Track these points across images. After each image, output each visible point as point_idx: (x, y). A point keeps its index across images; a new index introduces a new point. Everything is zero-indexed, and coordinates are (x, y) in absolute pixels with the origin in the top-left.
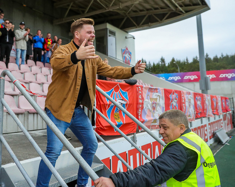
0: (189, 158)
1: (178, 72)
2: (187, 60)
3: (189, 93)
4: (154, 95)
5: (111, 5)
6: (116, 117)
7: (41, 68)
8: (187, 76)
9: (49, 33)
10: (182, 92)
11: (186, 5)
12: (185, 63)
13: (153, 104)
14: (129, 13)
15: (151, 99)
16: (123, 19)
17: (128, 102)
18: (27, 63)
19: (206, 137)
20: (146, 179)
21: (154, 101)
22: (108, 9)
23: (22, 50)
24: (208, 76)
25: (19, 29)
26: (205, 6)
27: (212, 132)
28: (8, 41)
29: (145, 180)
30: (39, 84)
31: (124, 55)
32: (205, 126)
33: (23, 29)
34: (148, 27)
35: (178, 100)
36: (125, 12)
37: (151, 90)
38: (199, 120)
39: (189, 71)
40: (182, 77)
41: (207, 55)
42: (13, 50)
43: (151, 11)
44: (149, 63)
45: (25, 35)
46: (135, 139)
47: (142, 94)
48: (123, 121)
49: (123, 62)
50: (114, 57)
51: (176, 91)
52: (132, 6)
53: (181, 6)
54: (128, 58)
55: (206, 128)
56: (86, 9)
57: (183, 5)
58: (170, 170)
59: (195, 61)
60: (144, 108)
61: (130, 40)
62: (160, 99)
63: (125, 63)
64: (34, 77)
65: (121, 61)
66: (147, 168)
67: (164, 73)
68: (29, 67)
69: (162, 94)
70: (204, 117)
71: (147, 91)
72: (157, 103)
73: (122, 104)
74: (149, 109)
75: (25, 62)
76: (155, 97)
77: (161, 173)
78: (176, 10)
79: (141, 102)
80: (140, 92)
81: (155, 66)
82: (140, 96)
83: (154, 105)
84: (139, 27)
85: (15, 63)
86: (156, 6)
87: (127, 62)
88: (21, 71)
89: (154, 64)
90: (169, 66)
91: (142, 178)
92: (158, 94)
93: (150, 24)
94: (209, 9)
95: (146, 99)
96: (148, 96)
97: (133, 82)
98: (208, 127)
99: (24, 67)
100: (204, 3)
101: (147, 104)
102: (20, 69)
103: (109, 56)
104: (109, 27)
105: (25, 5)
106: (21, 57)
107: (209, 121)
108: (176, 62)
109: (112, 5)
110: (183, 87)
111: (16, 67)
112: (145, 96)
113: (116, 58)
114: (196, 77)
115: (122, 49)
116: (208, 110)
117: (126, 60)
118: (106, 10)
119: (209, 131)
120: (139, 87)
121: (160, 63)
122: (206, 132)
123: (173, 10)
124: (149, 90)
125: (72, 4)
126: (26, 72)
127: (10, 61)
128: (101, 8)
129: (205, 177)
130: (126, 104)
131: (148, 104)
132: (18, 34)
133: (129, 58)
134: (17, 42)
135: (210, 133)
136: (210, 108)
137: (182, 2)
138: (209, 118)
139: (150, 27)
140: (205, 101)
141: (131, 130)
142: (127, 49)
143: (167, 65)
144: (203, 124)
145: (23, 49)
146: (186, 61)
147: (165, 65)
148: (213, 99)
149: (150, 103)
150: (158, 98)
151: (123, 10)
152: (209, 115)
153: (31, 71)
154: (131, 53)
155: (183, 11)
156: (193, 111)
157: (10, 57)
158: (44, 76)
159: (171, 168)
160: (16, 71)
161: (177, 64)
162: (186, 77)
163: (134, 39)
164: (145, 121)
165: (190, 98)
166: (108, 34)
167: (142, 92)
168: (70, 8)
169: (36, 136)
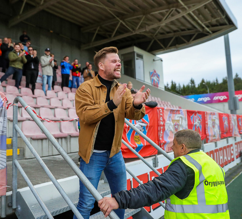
0: (189, 175)
1: (207, 93)
2: (217, 80)
3: (214, 114)
4: (176, 117)
5: (137, 28)
6: (136, 139)
7: (68, 93)
8: (217, 96)
9: (76, 59)
10: (206, 113)
11: (213, 26)
12: (214, 83)
13: (175, 125)
14: (156, 36)
15: (173, 121)
16: (150, 42)
17: (149, 124)
18: (53, 89)
19: (232, 157)
20: (148, 195)
21: (176, 123)
22: (135, 32)
23: (48, 77)
24: (237, 96)
25: (45, 55)
26: (232, 25)
27: (239, 151)
28: (33, 67)
29: (147, 197)
30: (65, 109)
31: (152, 78)
32: (232, 145)
33: (48, 56)
34: (175, 49)
35: (201, 121)
36: (152, 35)
37: (173, 112)
38: (225, 140)
39: (219, 91)
40: (212, 98)
41: (237, 75)
42: (40, 76)
43: (178, 33)
44: (179, 85)
45: (51, 61)
46: (157, 161)
47: (163, 117)
48: (144, 143)
49: (151, 85)
50: (142, 80)
51: (199, 112)
52: (158, 28)
53: (208, 27)
54: (156, 80)
55: (232, 148)
56: (112, 32)
57: (210, 25)
58: (170, 187)
59: (225, 82)
60: (166, 130)
61: (158, 62)
62: (182, 121)
63: (153, 86)
64: (60, 102)
65: (149, 83)
66: (149, 186)
67: (194, 94)
68: (56, 92)
69: (185, 115)
70: (230, 137)
71: (169, 113)
72: (180, 125)
73: (142, 126)
74: (171, 131)
75: (51, 88)
76: (177, 118)
77: (162, 190)
78: (203, 31)
79: (162, 124)
80: (161, 114)
81: (185, 88)
82: (161, 118)
83: (176, 127)
84: (166, 49)
85: (41, 89)
86: (183, 28)
87: (155, 85)
88: (47, 97)
89: (184, 86)
90: (199, 87)
91: (143, 195)
92: (180, 115)
93: (177, 45)
94: (236, 28)
95: (168, 121)
96: (170, 118)
97: (154, 104)
98: (234, 146)
99: (50, 93)
100: (231, 23)
101: (168, 126)
102: (46, 95)
103: (137, 80)
104: (137, 50)
105: (51, 31)
106: (47, 83)
107: (235, 140)
108: (206, 83)
109: (139, 28)
110: (212, 107)
111: (42, 93)
112: (166, 117)
113: (144, 81)
114: (226, 98)
115: (150, 72)
116: (234, 130)
117: (154, 83)
118: (132, 33)
119: (235, 150)
120: (160, 110)
121: (190, 85)
122: (232, 152)
123: (200, 31)
124: (171, 112)
125: (98, 29)
126: (53, 98)
127: (36, 88)
128: (127, 31)
129: (206, 194)
130: (147, 127)
131: (170, 125)
132: (44, 60)
133: (158, 80)
134: (43, 69)
135: (236, 152)
136: (236, 128)
137: (209, 23)
138: (235, 138)
139: (177, 49)
140: (231, 121)
141: (152, 152)
142: (155, 71)
143: (197, 86)
144: (229, 144)
145: (49, 75)
146: (216, 82)
147: (194, 86)
148: (239, 119)
149: (172, 124)
150: (181, 119)
151: (149, 32)
152: (235, 135)
153: (58, 97)
154: (159, 76)
155: (210, 32)
156: (218, 131)
157: (36, 84)
158: (70, 101)
159: (171, 184)
160: (43, 97)
161: (207, 86)
162: (216, 98)
163: (161, 62)
164: (167, 142)
165: (214, 119)
166: (136, 57)
167: (163, 114)
168: (97, 32)
169: (60, 160)
